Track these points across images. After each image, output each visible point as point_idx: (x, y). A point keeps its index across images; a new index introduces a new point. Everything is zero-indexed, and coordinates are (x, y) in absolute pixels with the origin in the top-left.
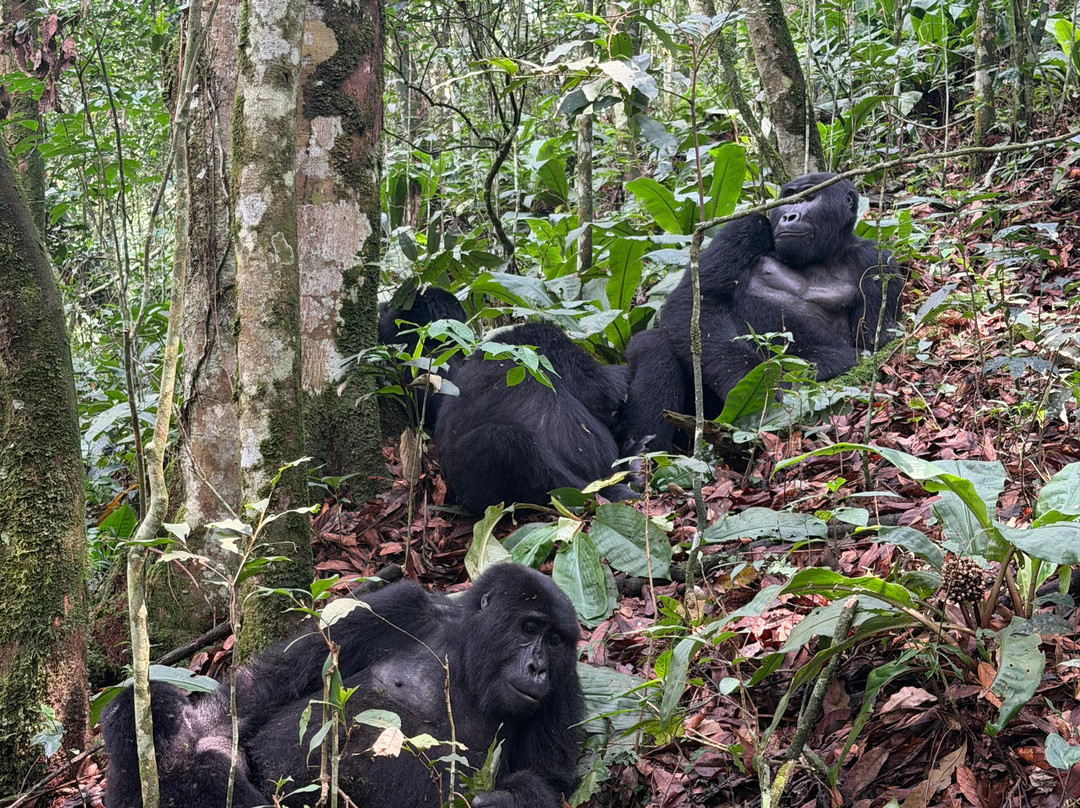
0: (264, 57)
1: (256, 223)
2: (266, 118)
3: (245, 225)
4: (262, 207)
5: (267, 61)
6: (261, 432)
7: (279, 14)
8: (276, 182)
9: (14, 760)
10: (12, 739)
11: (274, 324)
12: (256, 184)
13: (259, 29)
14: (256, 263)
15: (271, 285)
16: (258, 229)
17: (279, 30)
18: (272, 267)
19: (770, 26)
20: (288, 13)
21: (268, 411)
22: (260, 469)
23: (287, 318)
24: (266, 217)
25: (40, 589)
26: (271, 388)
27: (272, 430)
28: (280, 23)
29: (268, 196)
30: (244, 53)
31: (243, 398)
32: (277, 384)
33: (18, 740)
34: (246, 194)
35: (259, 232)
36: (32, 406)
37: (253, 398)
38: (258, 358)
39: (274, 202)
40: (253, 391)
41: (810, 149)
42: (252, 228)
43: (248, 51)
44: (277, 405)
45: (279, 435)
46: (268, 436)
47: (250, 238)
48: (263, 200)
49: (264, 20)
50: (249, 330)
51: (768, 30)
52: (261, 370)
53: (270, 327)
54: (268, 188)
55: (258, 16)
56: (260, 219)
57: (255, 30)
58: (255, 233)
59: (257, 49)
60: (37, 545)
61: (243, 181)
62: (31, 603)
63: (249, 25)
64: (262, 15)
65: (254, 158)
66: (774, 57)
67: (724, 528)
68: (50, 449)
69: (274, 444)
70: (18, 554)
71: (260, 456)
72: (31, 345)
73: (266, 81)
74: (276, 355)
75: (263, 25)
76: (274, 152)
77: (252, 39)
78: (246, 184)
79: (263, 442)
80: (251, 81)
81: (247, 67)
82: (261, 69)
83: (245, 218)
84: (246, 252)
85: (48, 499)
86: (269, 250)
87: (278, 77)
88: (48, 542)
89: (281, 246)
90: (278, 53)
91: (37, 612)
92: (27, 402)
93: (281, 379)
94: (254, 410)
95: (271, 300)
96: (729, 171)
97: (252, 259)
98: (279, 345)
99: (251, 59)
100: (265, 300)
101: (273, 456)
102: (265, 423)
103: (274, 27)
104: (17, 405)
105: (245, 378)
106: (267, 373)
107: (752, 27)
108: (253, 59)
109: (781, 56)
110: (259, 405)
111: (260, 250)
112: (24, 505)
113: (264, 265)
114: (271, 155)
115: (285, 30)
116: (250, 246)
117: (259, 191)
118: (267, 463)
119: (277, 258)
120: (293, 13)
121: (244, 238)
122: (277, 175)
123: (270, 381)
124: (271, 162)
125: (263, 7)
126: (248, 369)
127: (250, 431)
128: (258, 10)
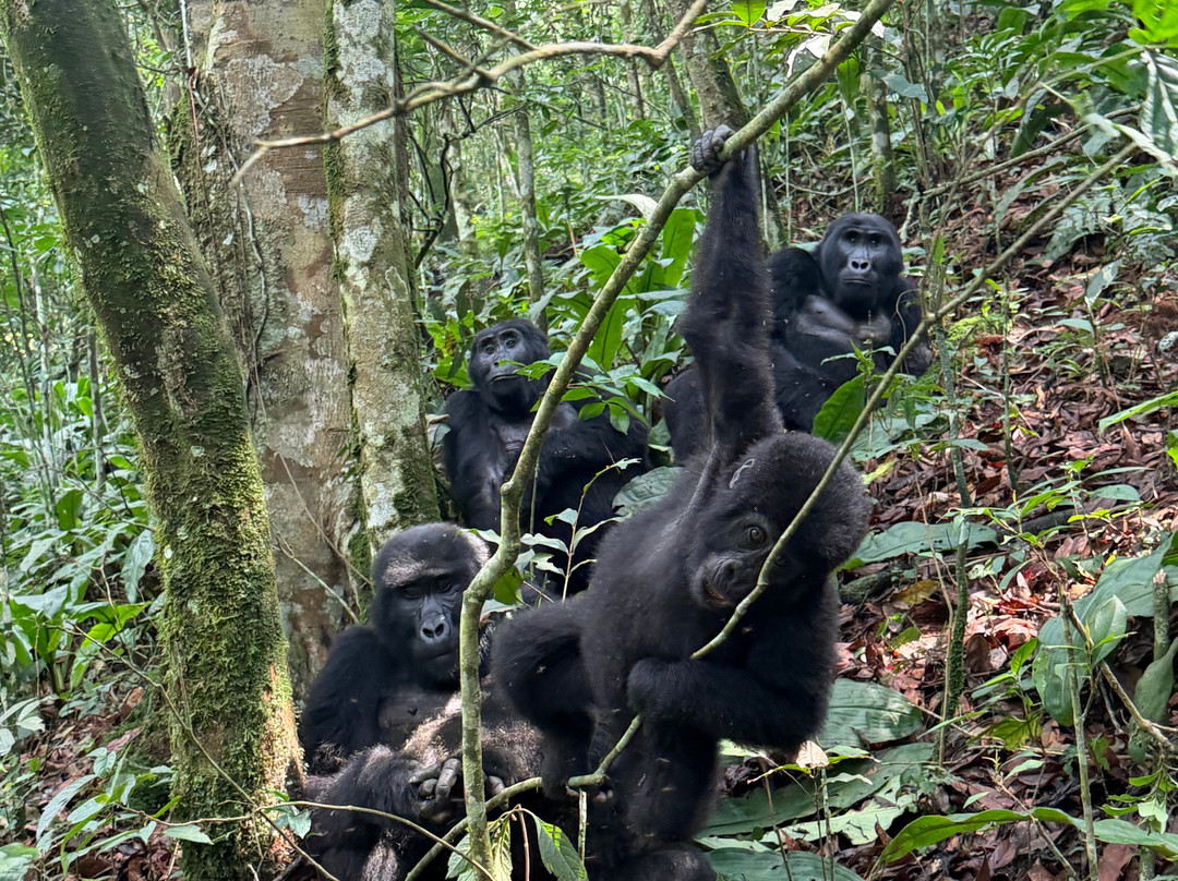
0: (360, 79)
1: (367, 258)
2: (368, 145)
3: (352, 262)
4: (371, 241)
5: (364, 83)
6: (394, 485)
7: (372, 32)
8: (384, 212)
9: (236, 863)
10: (232, 837)
11: (396, 366)
12: (363, 215)
13: (352, 49)
14: (369, 302)
15: (390, 324)
16: (369, 265)
17: (373, 50)
18: (389, 305)
19: (720, 85)
20: (380, 31)
21: (399, 461)
22: (395, 526)
23: (409, 359)
24: (377, 251)
25: (244, 660)
26: (400, 436)
27: (406, 481)
28: (373, 42)
29: (378, 229)
30: (335, 77)
31: (367, 451)
32: (406, 432)
33: (239, 838)
34: (352, 228)
35: (371, 269)
36: (213, 453)
37: (381, 449)
38: (383, 404)
39: (385, 234)
40: (380, 441)
41: (768, 205)
42: (362, 265)
43: (339, 74)
44: (408, 453)
45: (414, 486)
46: (400, 488)
47: (360, 276)
48: (372, 233)
49: (356, 39)
50: (367, 375)
51: (718, 89)
52: (386, 418)
53: (393, 369)
54: (376, 220)
55: (349, 36)
56: (370, 253)
57: (347, 51)
58: (366, 269)
59: (350, 71)
60: (235, 609)
61: (347, 214)
62: (235, 678)
63: (338, 47)
64: (353, 34)
65: (358, 188)
66: (726, 115)
67: (874, 547)
68: (237, 499)
69: (410, 497)
70: (214, 622)
71: (394, 512)
72: (208, 381)
73: (364, 105)
74: (402, 400)
75: (355, 45)
76: (379, 180)
77: (342, 59)
78: (350, 218)
79: (397, 495)
80: (346, 106)
81: (340, 92)
82: (358, 92)
83: (353, 253)
84: (356, 291)
85: (241, 556)
86: (384, 287)
87: (377, 99)
88: (247, 606)
89: (395, 281)
90: (375, 74)
91: (244, 687)
92: (207, 448)
93: (410, 425)
94: (382, 462)
95: (391, 341)
96: (677, 236)
97: (365, 298)
98: (405, 389)
99: (345, 82)
100: (384, 340)
101: (409, 510)
102: (396, 474)
103: (368, 46)
104: (197, 452)
105: (368, 428)
106: (395, 420)
107: (701, 87)
108: (347, 82)
109: (732, 114)
110: (388, 456)
111: (374, 288)
112: (214, 566)
113: (380, 303)
114: (377, 184)
115: (379, 49)
116: (361, 283)
117: (367, 223)
118: (403, 519)
119: (393, 295)
120: (385, 31)
121: (354, 277)
122: (384, 205)
123: (398, 428)
124: (377, 191)
125: (354, 26)
126: (371, 418)
127: (380, 486)
128: (347, 29)
